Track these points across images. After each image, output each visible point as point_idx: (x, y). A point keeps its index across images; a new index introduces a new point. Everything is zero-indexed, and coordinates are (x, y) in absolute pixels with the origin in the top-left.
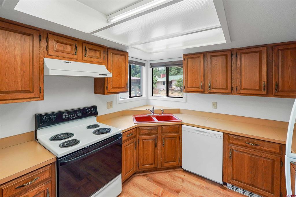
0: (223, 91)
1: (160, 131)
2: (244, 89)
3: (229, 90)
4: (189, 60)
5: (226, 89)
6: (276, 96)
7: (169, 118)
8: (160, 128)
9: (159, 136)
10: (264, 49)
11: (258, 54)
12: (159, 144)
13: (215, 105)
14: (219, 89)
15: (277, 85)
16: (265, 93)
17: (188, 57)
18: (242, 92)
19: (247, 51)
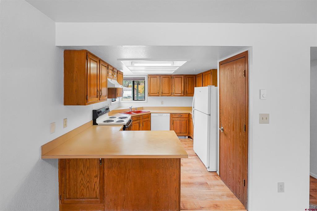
0: (168, 95)
1: (141, 118)
2: (176, 94)
3: (170, 94)
4: (151, 78)
5: (169, 94)
6: (186, 96)
7: (139, 112)
8: (141, 116)
9: (141, 121)
10: (183, 76)
11: (181, 78)
12: (141, 125)
13: (162, 103)
14: (166, 94)
15: (187, 91)
16: (183, 95)
17: (150, 76)
18: (175, 95)
19: (177, 76)
